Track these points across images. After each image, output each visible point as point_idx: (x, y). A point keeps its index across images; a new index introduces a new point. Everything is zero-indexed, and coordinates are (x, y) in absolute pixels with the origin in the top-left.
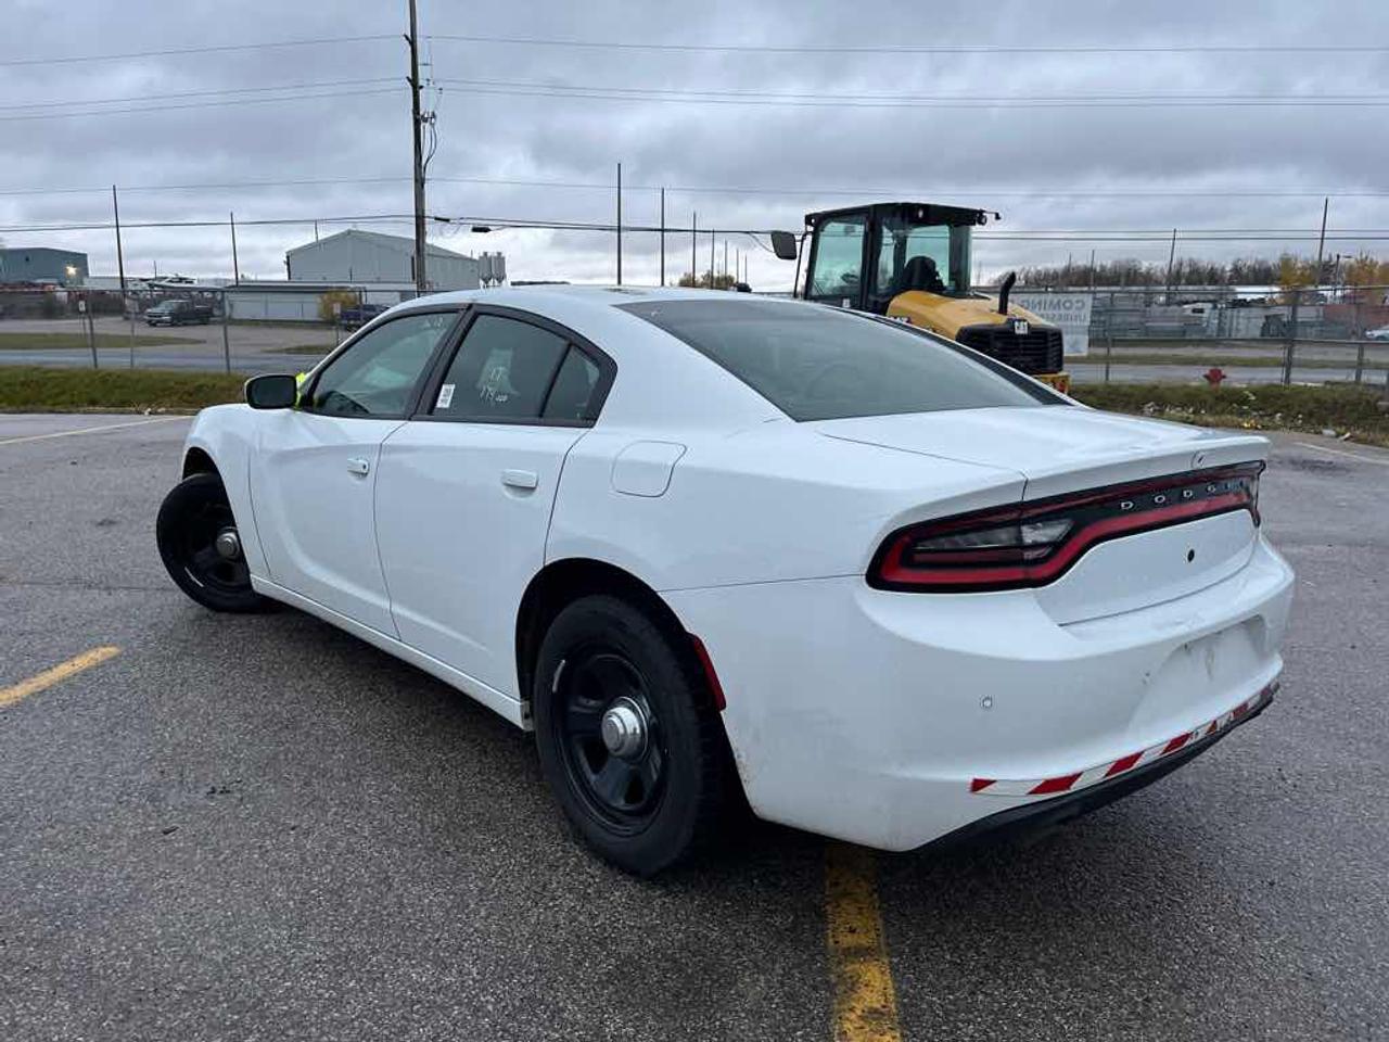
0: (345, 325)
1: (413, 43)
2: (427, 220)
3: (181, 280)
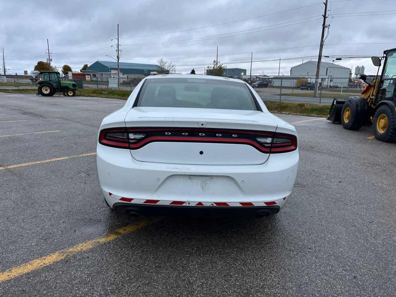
0: (301, 88)
1: (326, 5)
2: (322, 57)
3: (265, 76)
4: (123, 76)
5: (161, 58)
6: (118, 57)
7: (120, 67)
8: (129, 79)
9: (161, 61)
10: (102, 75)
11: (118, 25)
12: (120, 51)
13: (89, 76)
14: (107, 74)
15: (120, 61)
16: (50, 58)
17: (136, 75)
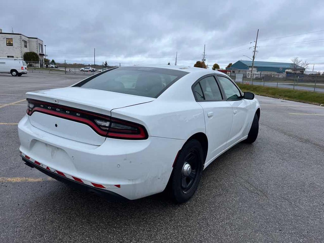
4: (256, 73)
5: (296, 57)
6: (254, 57)
7: (254, 65)
8: (261, 76)
9: (296, 60)
10: (240, 71)
11: (258, 30)
12: (257, 51)
13: (230, 72)
14: (244, 71)
15: (254, 60)
16: (205, 59)
17: (269, 72)
